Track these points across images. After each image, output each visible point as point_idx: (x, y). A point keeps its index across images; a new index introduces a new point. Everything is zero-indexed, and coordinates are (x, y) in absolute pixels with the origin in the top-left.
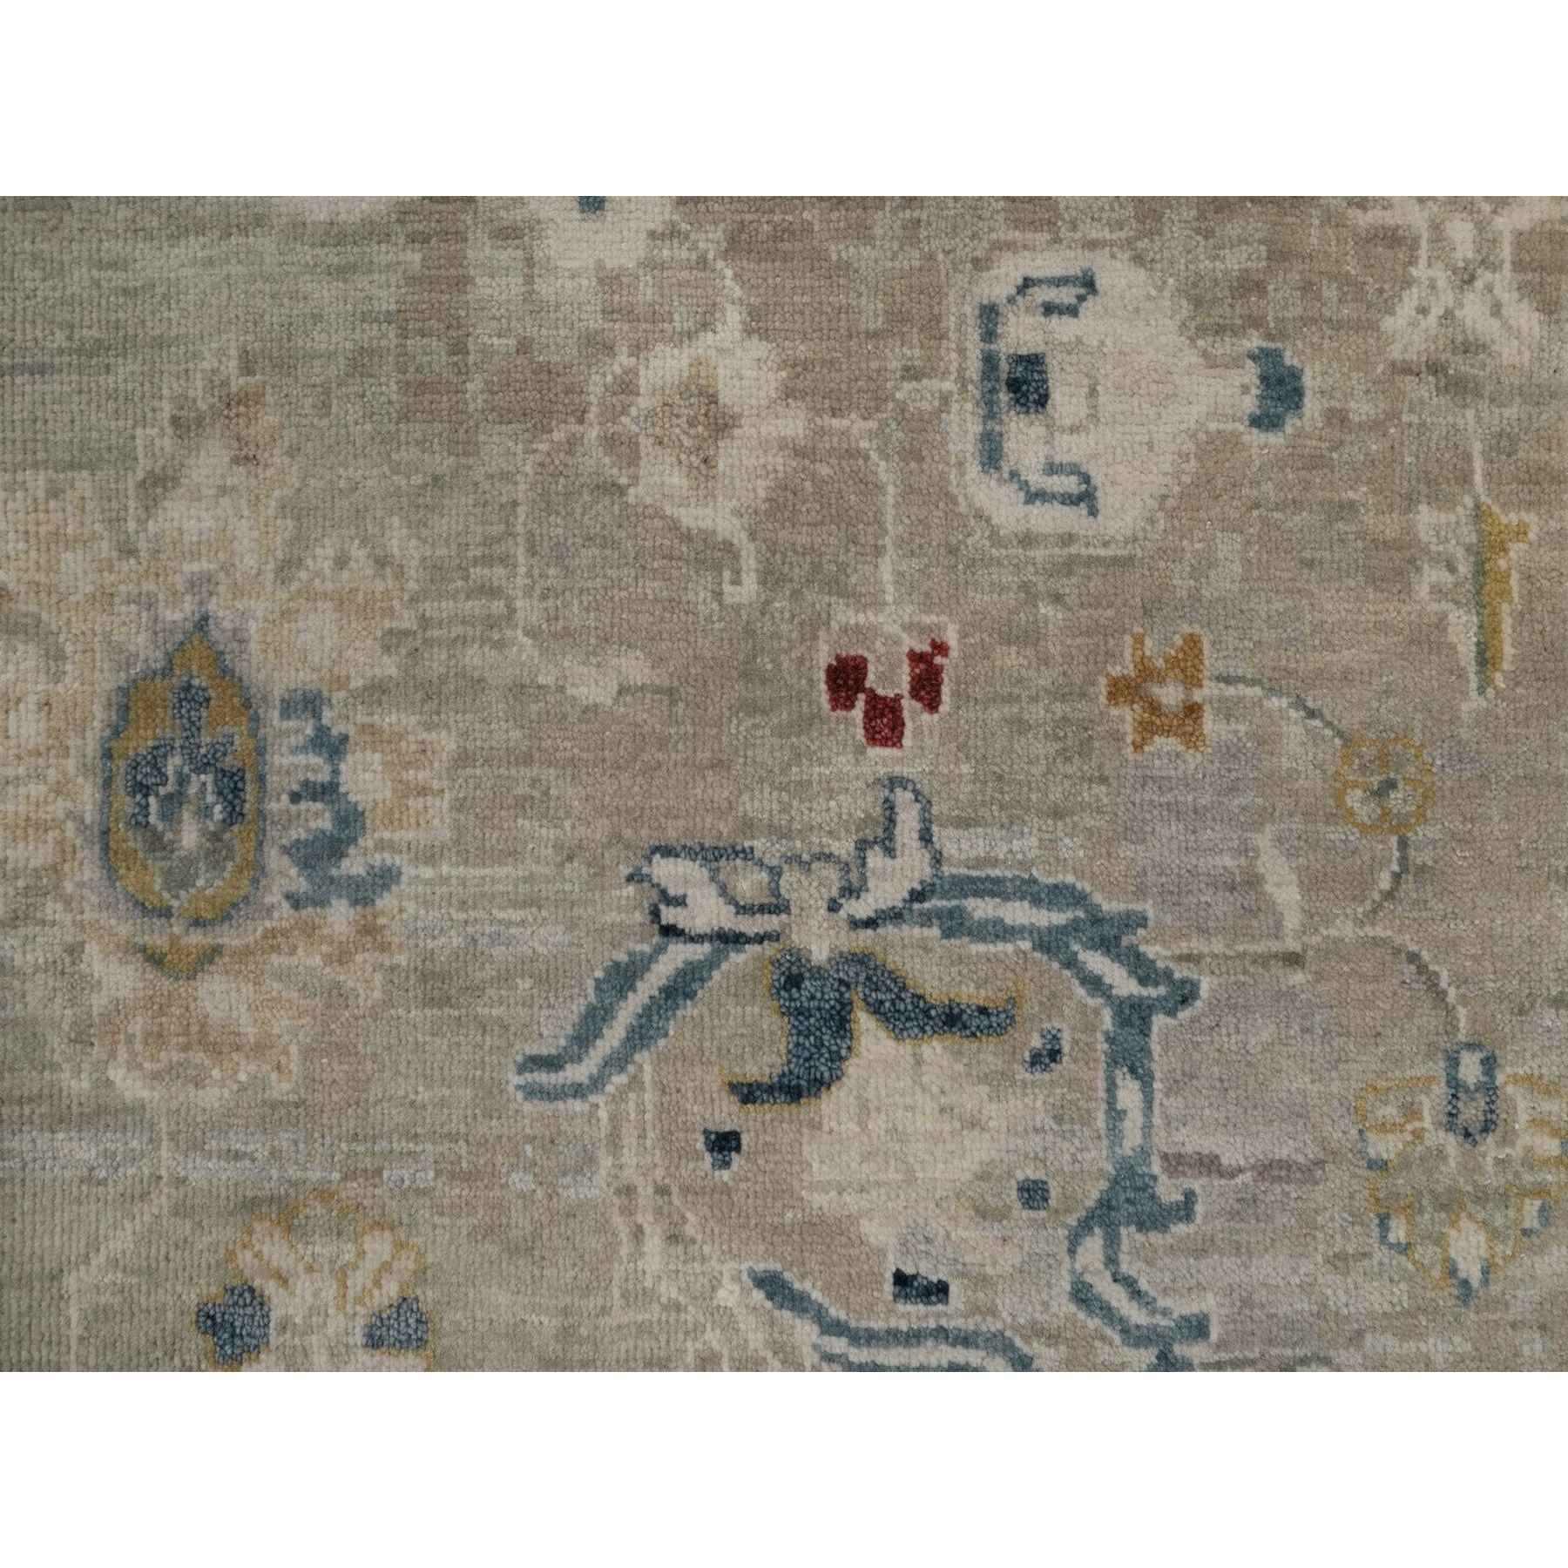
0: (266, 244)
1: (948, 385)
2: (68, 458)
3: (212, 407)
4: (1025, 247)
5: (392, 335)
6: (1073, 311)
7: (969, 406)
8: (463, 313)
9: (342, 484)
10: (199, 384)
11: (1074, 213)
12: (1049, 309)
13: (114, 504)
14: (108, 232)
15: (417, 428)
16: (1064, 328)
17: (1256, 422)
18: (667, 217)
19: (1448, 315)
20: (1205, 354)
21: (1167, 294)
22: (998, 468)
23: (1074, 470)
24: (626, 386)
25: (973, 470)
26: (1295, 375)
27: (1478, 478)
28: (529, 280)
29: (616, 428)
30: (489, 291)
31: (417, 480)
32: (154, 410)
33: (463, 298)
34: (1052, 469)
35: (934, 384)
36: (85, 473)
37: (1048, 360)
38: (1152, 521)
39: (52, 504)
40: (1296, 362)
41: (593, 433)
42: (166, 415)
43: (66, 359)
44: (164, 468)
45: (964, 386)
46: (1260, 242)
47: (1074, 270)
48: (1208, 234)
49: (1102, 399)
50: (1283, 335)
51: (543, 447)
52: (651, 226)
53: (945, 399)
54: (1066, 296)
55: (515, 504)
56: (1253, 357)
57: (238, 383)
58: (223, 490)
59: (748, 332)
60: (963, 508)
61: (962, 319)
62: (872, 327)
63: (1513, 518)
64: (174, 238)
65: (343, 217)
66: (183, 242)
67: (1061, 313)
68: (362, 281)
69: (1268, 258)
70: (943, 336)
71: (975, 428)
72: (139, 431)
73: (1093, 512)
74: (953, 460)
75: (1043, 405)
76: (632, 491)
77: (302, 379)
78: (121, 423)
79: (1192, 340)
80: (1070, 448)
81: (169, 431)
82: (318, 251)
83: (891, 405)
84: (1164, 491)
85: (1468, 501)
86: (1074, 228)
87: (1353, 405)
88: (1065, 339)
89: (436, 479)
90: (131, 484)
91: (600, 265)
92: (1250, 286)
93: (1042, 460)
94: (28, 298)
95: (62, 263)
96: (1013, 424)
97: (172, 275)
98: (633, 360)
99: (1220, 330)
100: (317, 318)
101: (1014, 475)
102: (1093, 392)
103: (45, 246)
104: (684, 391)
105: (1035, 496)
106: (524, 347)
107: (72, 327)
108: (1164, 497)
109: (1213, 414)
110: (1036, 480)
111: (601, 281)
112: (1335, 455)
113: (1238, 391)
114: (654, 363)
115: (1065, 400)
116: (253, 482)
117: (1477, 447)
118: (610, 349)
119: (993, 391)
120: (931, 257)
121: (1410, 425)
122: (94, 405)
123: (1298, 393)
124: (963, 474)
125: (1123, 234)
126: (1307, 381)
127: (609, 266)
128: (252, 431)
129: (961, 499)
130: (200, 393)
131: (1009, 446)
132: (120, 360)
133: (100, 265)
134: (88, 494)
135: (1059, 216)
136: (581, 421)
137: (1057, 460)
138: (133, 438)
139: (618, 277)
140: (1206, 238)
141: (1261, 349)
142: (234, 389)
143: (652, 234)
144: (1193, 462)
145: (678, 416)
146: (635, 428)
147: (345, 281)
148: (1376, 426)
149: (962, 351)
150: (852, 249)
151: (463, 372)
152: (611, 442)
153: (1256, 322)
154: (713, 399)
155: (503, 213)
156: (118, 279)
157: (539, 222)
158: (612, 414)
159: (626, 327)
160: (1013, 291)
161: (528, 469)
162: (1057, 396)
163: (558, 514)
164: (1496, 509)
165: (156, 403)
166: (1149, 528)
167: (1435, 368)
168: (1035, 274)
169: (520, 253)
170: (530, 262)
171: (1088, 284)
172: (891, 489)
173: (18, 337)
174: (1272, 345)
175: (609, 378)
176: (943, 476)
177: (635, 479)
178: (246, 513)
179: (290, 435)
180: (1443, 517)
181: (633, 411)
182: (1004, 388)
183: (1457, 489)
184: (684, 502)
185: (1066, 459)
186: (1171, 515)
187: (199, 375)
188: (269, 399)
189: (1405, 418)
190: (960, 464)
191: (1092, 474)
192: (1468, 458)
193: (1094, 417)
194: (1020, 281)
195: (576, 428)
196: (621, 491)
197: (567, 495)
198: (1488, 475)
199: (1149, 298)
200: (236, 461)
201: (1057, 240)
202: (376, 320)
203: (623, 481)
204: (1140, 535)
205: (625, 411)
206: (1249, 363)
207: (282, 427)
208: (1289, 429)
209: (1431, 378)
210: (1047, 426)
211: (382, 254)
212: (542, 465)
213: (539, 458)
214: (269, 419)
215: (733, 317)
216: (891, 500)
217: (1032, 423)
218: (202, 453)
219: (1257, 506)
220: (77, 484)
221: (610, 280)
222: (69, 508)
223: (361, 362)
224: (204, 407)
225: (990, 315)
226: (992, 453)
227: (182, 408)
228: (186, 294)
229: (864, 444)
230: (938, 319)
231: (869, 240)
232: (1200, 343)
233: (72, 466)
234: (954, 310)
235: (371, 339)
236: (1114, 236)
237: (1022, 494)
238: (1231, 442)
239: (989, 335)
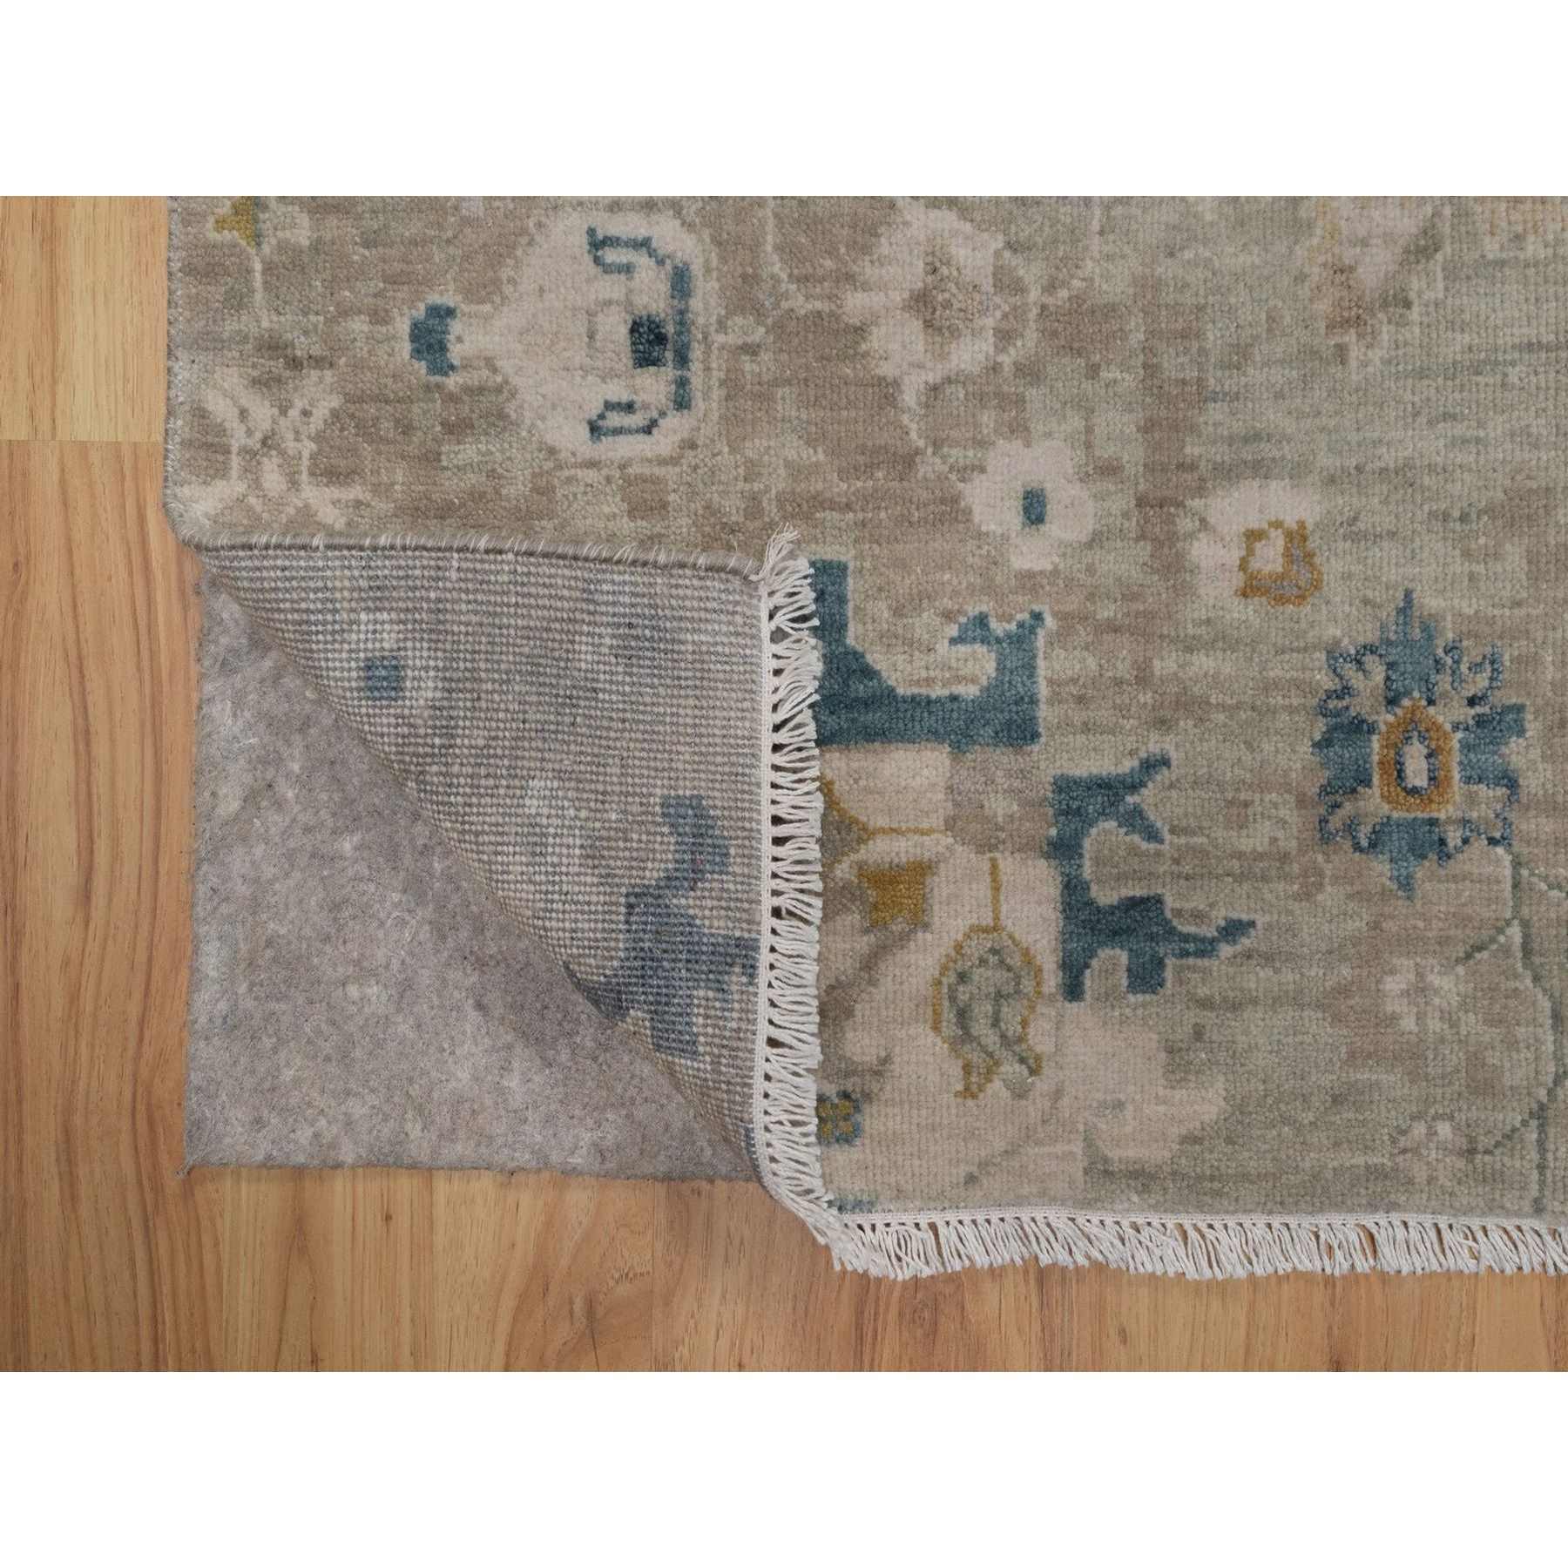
0: (1325, 461)
1: (721, 338)
2: (1507, 271)
3: (1374, 315)
4: (650, 461)
5: (1212, 381)
6: (609, 406)
7: (701, 321)
8: (1148, 400)
9: (1256, 250)
10: (1385, 337)
11: (608, 490)
12: (629, 407)
13: (1463, 229)
14: (1470, 470)
15: (1188, 299)
16: (617, 391)
17: (450, 312)
18: (969, 486)
19: (284, 412)
20: (495, 370)
21: (528, 422)
22: (676, 267)
23: (608, 269)
24: (1005, 337)
25: (697, 268)
26: (417, 353)
27: (258, 267)
28: (1089, 430)
29: (1012, 300)
30: (1125, 419)
31: (1188, 255)
32: (1428, 314)
33: (1148, 413)
34: (627, 269)
35: (732, 339)
36: (1490, 256)
37: (630, 363)
38: (540, 225)
39: (1520, 229)
40: (416, 364)
41: (1034, 295)
42: (1416, 309)
43: (1508, 357)
44: (1418, 262)
45: (705, 338)
46: (446, 468)
47: (607, 441)
48: (492, 474)
49: (583, 330)
50: (428, 388)
51: (1076, 283)
52: (983, 477)
53: (722, 326)
54: (614, 420)
55: (1101, 233)
56: (452, 367)
57: (1350, 337)
58: (1364, 243)
59: (896, 383)
60: (706, 234)
61: (706, 397)
62: (787, 390)
63: (227, 236)
64: (1408, 465)
65: (1256, 484)
66: (1401, 461)
67: (619, 404)
68: (1238, 427)
69: (439, 454)
70: (722, 383)
71: (696, 303)
72: (1441, 295)
73: (591, 232)
74: (715, 274)
75: (635, 323)
76: (1001, 245)
77: (1294, 342)
78: (1458, 302)
79: (506, 382)
80: (611, 288)
81: (1412, 295)
82: (1278, 455)
83: (770, 321)
84: (530, 250)
85: (266, 249)
86: (608, 480)
87: (366, 328)
88: (616, 380)
89: (1172, 255)
90: (1448, 249)
91: (1028, 445)
92: (456, 429)
93: (636, 275)
94: (1544, 410)
95: (1512, 442)
96: (662, 305)
97: (1410, 433)
98: (999, 359)
99: (481, 390)
100: (1279, 396)
101: (661, 262)
102: (591, 336)
103: (1527, 456)
104: (955, 333)
105: (644, 244)
106: (1093, 371)
107: (1503, 385)
108: (530, 244)
109: (487, 318)
110: (642, 260)
111: (1027, 429)
112: (381, 285)
113: (466, 338)
114: (981, 357)
115: (616, 329)
116: (1337, 251)
117: (259, 296)
118: (1020, 369)
119: (679, 334)
120: (733, 451)
121: (317, 314)
122: (1483, 317)
123: (414, 338)
124: (707, 261)
125: (566, 473)
126: (406, 347)
127: (1019, 442)
128: (1337, 295)
129: (708, 240)
130: (1385, 329)
131: (664, 287)
132: (1458, 357)
133: (1478, 440)
134: (1487, 239)
135: (621, 488)
136: (1044, 307)
137: (623, 277)
138: (1446, 289)
139: (1012, 432)
140: (494, 470)
141: (446, 374)
142: (1353, 331)
143: (983, 470)
144: (504, 278)
145: (961, 310)
146: (997, 300)
147: (1253, 427)
148: (345, 312)
149: (708, 369)
150: (805, 456)
151: (1148, 350)
152: (1019, 288)
153: (452, 398)
154: (928, 324)
155: (1112, 488)
156: (1459, 430)
157: (1081, 480)
158: (1017, 313)
159: (1005, 388)
160: (661, 422)
161: (1090, 264)
162: (624, 330)
163: (1064, 225)
164: (243, 243)
165: (1426, 320)
166: (543, 219)
167: (295, 364)
168: (641, 437)
169: (1097, 454)
170: (1088, 445)
171: (595, 429)
172: (769, 248)
173: (1552, 375)
174: (438, 378)
175: (1019, 343)
176: (723, 260)
177: (997, 254)
178: (1343, 223)
179: (1304, 292)
180: (288, 234)
181: (998, 314)
182: (670, 336)
183: (276, 258)
184: (955, 233)
185: (615, 276)
186: (524, 231)
187: (1386, 344)
188: (1322, 325)
189: (321, 318)
190: (708, 270)
191: (592, 264)
192: (267, 285)
193: (591, 314)
194: (655, 431)
195: (1049, 300)
196: (1009, 245)
197: (1055, 241)
198: (249, 271)
199: (543, 419)
200: (1352, 269)
201: (622, 467)
202: (1225, 394)
203: (1007, 254)
204: (551, 213)
205: (1005, 316)
206: (456, 362)
207: (1311, 300)
208: (422, 307)
209: (298, 353)
210: (631, 304)
211: (1221, 453)
212: (1077, 267)
213: (1080, 273)
214: (1323, 307)
215: (910, 397)
216: (769, 238)
217: (645, 307)
218: (1382, 275)
219: (448, 241)
220: (1497, 246)
221: (1018, 429)
222: (1504, 225)
223: (1239, 357)
224: (1380, 315)
225: (682, 403)
226: (681, 282)
227: (1401, 316)
228: (1397, 417)
229: (793, 287)
230: (728, 398)
231: (788, 464)
232: (499, 379)
233: (1502, 263)
234: (714, 405)
235: (1230, 377)
236: (573, 471)
237: (654, 244)
238: (472, 293)
239: (682, 383)
